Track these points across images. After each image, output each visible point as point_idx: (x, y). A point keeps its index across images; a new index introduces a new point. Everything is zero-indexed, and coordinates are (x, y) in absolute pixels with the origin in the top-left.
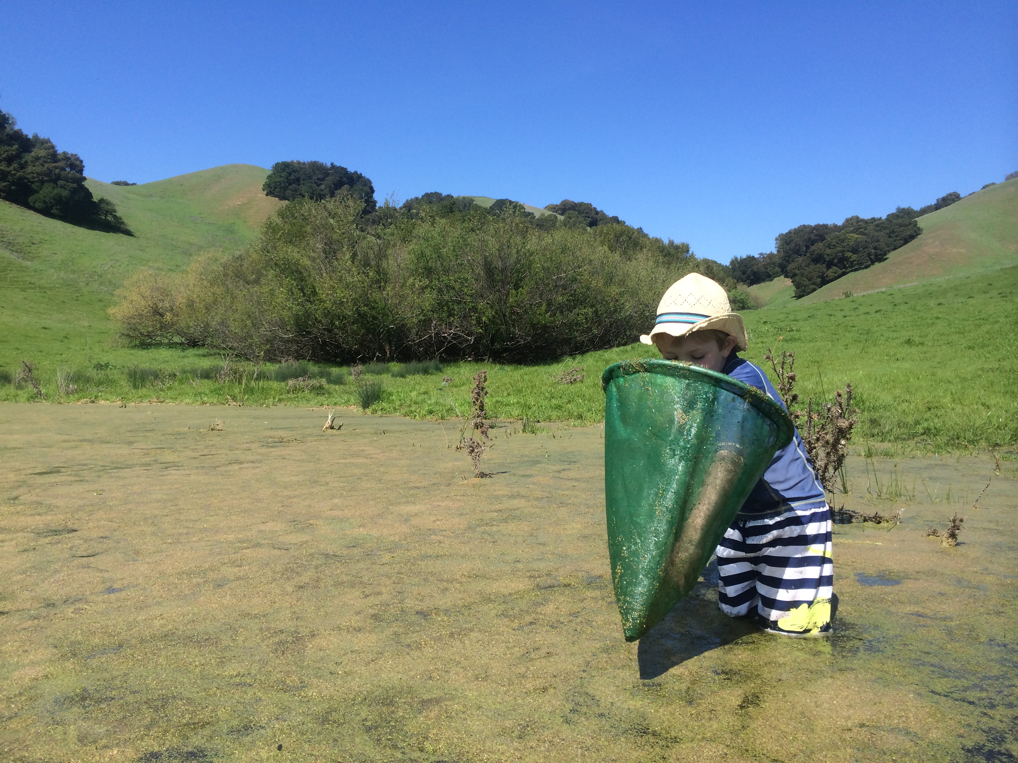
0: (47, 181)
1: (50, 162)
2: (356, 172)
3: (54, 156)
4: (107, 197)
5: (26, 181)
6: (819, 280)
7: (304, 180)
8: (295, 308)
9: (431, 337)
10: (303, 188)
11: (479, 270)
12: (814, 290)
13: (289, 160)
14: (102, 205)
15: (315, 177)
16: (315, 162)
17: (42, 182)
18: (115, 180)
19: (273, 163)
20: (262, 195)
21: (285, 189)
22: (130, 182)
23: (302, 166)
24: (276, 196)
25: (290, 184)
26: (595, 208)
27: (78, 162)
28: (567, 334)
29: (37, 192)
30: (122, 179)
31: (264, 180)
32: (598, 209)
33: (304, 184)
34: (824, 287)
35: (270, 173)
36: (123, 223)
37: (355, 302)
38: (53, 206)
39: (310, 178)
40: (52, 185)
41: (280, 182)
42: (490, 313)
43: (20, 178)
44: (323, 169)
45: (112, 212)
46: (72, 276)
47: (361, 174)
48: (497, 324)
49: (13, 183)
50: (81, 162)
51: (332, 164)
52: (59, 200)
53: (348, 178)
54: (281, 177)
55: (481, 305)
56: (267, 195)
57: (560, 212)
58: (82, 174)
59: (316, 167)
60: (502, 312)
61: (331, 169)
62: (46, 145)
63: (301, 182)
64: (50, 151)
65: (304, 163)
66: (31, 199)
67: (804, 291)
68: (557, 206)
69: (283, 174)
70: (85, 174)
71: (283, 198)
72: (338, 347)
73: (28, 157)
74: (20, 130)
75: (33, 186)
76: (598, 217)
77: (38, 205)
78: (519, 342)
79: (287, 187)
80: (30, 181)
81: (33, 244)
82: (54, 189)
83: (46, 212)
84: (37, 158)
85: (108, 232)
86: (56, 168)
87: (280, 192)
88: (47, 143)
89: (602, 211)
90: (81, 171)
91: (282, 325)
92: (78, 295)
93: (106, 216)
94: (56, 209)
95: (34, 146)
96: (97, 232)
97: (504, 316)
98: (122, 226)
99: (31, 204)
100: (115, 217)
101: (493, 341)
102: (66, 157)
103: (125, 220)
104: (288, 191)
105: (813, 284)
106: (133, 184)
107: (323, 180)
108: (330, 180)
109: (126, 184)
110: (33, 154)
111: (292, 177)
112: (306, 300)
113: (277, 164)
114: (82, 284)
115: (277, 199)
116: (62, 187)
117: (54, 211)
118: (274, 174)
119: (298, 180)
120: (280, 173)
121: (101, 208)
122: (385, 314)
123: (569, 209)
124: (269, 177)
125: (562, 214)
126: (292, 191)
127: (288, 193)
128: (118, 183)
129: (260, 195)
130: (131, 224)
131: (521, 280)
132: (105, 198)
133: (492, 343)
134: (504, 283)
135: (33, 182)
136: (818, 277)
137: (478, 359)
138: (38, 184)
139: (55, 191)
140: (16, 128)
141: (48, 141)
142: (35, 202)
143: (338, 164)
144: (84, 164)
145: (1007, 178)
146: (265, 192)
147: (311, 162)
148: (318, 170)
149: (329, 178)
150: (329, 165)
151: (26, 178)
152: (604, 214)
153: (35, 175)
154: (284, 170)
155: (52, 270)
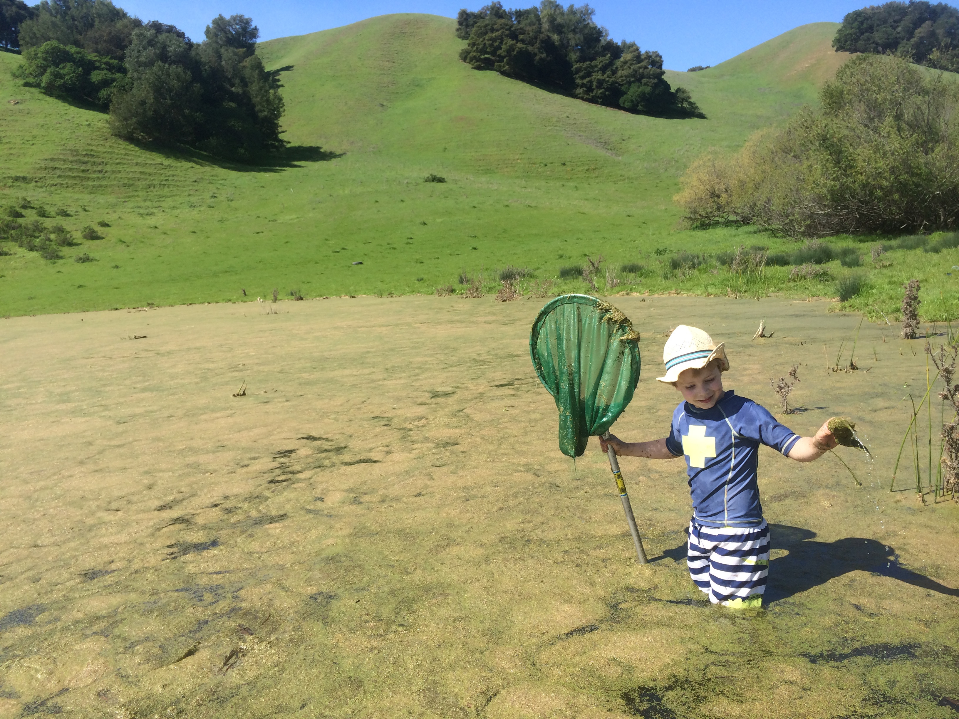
0: (634, 82)
1: (636, 64)
3: (638, 58)
4: (683, 86)
5: (617, 85)
7: (878, 25)
8: (830, 184)
14: (678, 95)
15: (891, 20)
16: (891, 3)
17: (630, 83)
18: (691, 67)
19: (844, 16)
20: (832, 52)
21: (857, 39)
22: (704, 66)
23: (876, 11)
24: (846, 50)
25: (862, 34)
27: (658, 59)
29: (626, 93)
30: (696, 65)
31: (834, 36)
33: (877, 31)
35: (840, 27)
36: (697, 108)
38: (638, 103)
39: (885, 22)
40: (637, 84)
41: (851, 34)
43: (613, 83)
44: (900, 9)
45: (686, 99)
46: (653, 165)
47: (946, 5)
49: (607, 89)
50: (661, 57)
52: (643, 97)
53: (929, 13)
54: (852, 28)
56: (837, 51)
58: (661, 68)
59: (892, 8)
61: (910, 6)
62: (632, 49)
63: (875, 29)
64: (635, 53)
65: (878, 7)
66: (621, 101)
70: (664, 68)
71: (853, 50)
73: (618, 63)
74: (612, 40)
75: (623, 88)
77: (627, 105)
79: (859, 37)
80: (619, 85)
81: (623, 140)
82: (639, 87)
83: (633, 110)
84: (625, 62)
85: (684, 118)
86: (640, 68)
87: (851, 45)
88: (632, 46)
90: (660, 66)
92: (658, 181)
93: (682, 104)
94: (641, 105)
95: (622, 52)
96: (675, 120)
98: (696, 111)
99: (622, 105)
100: (690, 103)
102: (648, 56)
103: (698, 105)
104: (860, 42)
106: (707, 67)
107: (899, 21)
108: (908, 19)
109: (701, 69)
110: (622, 59)
111: (865, 25)
113: (848, 16)
114: (661, 171)
115: (848, 53)
116: (646, 84)
117: (640, 108)
118: (844, 27)
119: (871, 28)
120: (852, 24)
121: (677, 97)
124: (840, 31)
126: (865, 40)
128: (693, 70)
129: (829, 53)
130: (703, 108)
132: (681, 87)
135: (622, 85)
138: (626, 86)
139: (640, 90)
140: (609, 38)
141: (633, 45)
142: (624, 103)
144: (663, 59)
146: (835, 48)
148: (894, 11)
149: (908, 17)
151: (617, 83)
153: (624, 78)
154: (856, 20)
155: (638, 162)
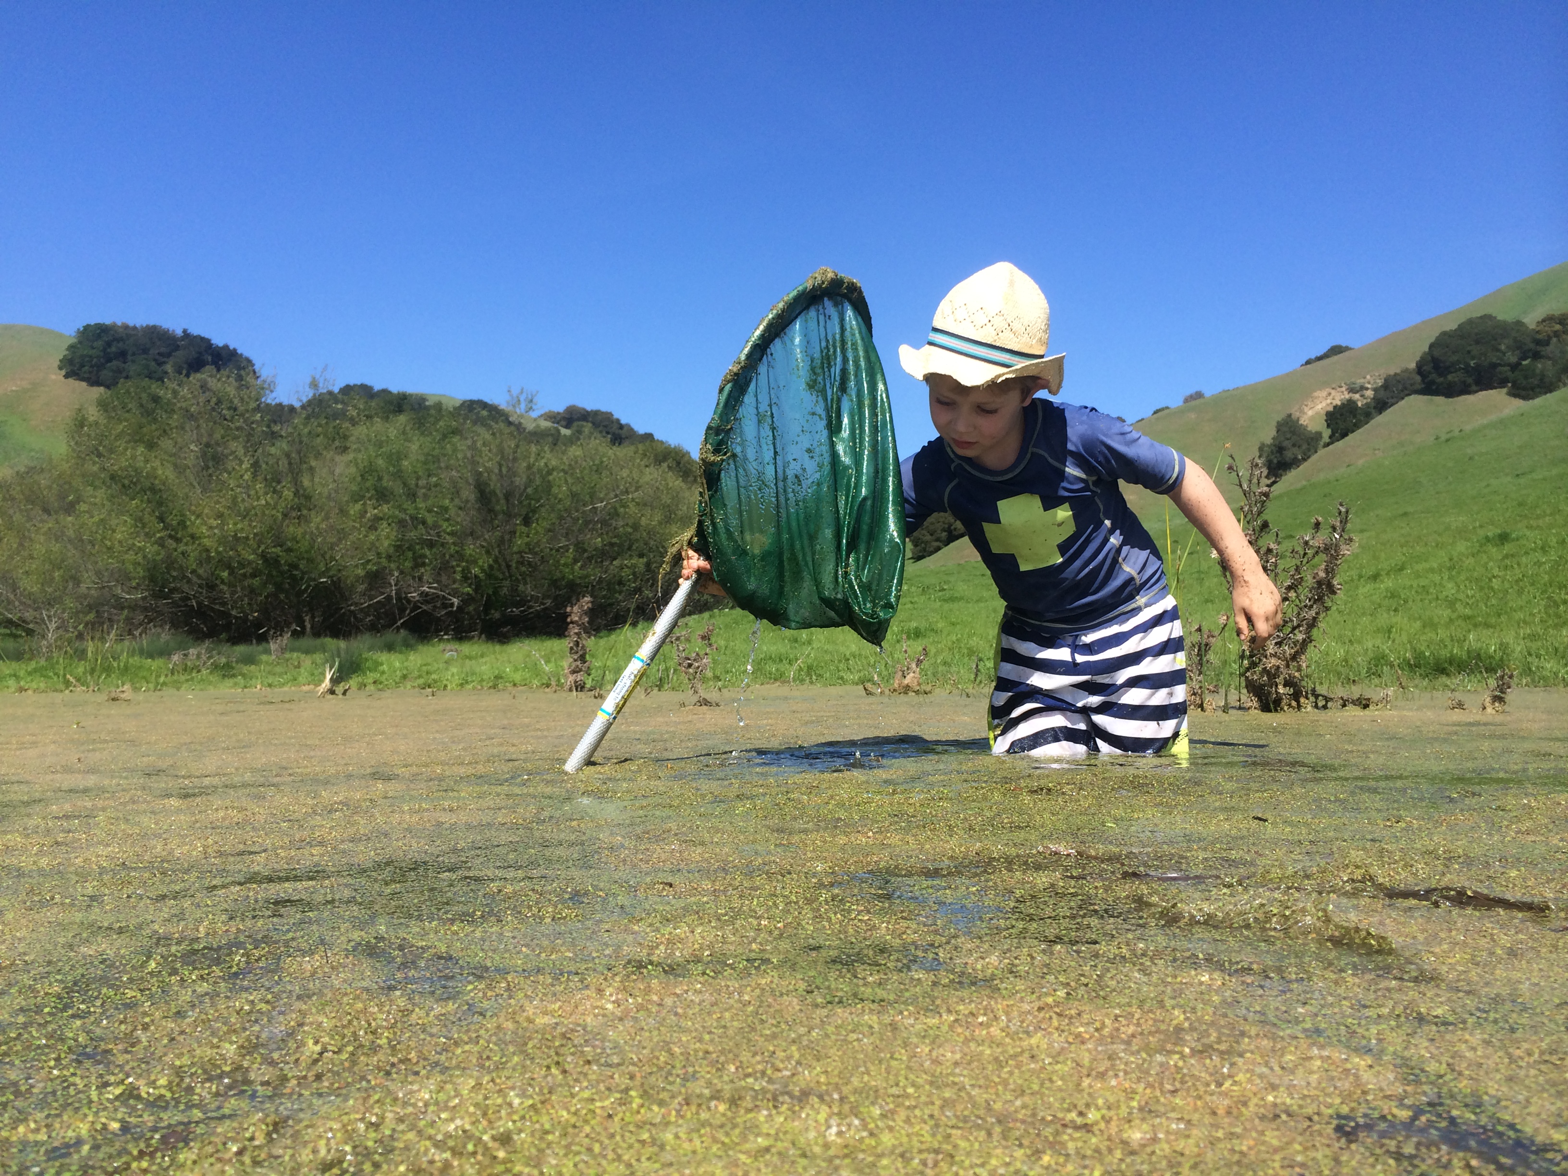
2: (226, 347)
6: (944, 534)
7: (134, 354)
8: (151, 549)
9: (389, 598)
10: (132, 368)
11: (469, 494)
12: (938, 549)
13: (108, 321)
15: (153, 352)
16: (154, 327)
19: (80, 325)
20: (57, 376)
21: (100, 367)
23: (131, 332)
24: (82, 379)
25: (109, 360)
26: (618, 420)
28: (604, 597)
31: (61, 352)
32: (623, 422)
33: (133, 361)
34: (951, 545)
35: (73, 340)
37: (260, 538)
39: (145, 351)
41: (91, 357)
42: (485, 561)
44: (168, 338)
47: (235, 350)
48: (496, 578)
51: (185, 331)
53: (212, 355)
54: (93, 348)
55: (471, 549)
56: (66, 376)
57: (564, 423)
59: (156, 335)
60: (505, 559)
61: (183, 339)
63: (129, 358)
65: (135, 328)
67: (925, 550)
68: (558, 413)
69: (95, 344)
71: (94, 382)
72: (226, 615)
76: (623, 433)
78: (530, 607)
79: (103, 365)
87: (90, 372)
89: (628, 425)
91: (124, 577)
97: (508, 567)
101: (488, 606)
104: (105, 372)
105: (938, 540)
107: (169, 355)
108: (180, 355)
111: (113, 349)
112: (170, 536)
113: (87, 327)
115: (84, 384)
118: (80, 342)
119: (122, 355)
120: (92, 341)
122: (310, 560)
123: (578, 420)
124: (71, 347)
125: (567, 427)
126: (113, 371)
127: (106, 374)
129: (53, 377)
131: (534, 511)
133: (486, 610)
134: (509, 515)
136: (944, 530)
137: (461, 634)
143: (195, 331)
145: (1186, 401)
146: (63, 372)
147: (147, 326)
148: (160, 339)
149: (179, 353)
150: (179, 332)
152: (632, 429)
154: (99, 336)
